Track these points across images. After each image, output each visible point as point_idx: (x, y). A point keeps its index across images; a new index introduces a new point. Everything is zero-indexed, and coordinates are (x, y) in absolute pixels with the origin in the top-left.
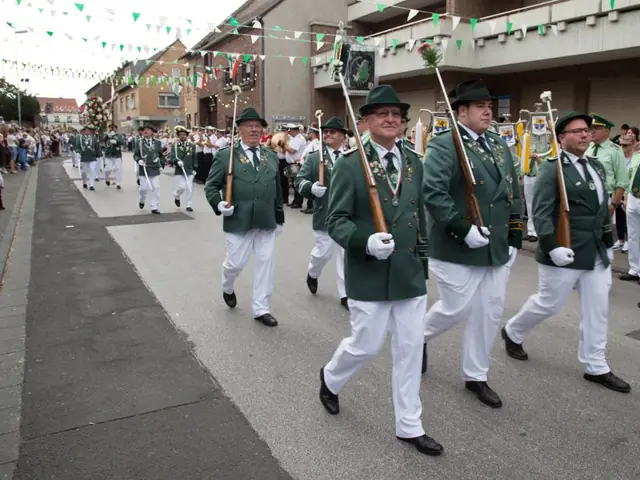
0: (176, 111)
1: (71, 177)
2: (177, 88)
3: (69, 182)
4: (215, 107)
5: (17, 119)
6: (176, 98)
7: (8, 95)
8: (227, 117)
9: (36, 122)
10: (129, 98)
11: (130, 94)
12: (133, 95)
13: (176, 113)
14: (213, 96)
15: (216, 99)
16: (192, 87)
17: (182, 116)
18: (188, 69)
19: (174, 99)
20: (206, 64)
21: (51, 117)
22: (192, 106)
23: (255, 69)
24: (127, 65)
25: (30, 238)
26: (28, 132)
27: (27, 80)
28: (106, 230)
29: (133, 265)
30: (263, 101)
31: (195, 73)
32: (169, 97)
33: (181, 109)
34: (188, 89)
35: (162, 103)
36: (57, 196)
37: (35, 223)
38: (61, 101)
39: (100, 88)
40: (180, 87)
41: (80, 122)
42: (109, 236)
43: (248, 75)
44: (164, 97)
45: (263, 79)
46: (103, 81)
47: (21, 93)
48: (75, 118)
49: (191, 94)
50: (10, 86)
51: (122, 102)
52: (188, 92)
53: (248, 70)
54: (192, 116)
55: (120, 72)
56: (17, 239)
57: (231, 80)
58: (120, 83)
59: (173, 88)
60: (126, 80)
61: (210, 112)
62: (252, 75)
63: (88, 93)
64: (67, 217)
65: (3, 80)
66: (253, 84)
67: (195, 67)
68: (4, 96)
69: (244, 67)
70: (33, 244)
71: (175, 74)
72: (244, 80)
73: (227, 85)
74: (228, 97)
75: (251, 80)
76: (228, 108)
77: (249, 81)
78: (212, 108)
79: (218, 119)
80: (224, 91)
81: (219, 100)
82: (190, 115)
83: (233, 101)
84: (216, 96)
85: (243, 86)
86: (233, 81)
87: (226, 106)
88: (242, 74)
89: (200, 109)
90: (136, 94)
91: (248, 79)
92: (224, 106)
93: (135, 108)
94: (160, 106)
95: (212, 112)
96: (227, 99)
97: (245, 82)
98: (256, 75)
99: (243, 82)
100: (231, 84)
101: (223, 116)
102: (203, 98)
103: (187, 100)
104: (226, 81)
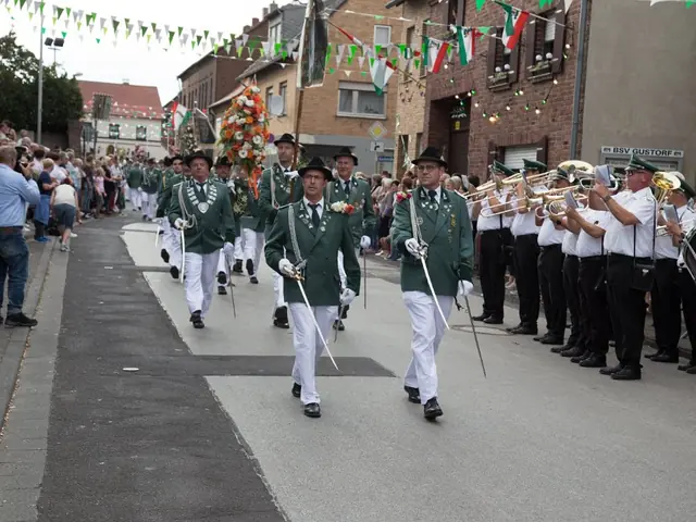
0: (378, 125)
1: (139, 262)
2: (381, 73)
3: (135, 273)
4: (466, 122)
5: (33, 128)
6: (377, 95)
7: (18, 74)
8: (491, 146)
9: (71, 136)
10: (275, 91)
11: (275, 83)
12: (283, 86)
13: (377, 131)
14: (463, 95)
15: (468, 101)
16: (415, 71)
17: (389, 136)
18: (411, 30)
19: (375, 97)
20: (451, 20)
21: (103, 128)
22: (412, 117)
23: (564, 34)
24: (274, 14)
25: (49, 387)
26: (55, 158)
27: (60, 43)
28: (205, 381)
29: (255, 463)
30: (580, 110)
31: (425, 39)
32: (362, 93)
33: (388, 122)
34: (407, 75)
35: (346, 106)
36: (107, 303)
37: (60, 357)
38: (127, 92)
39: (213, 66)
40: (389, 72)
41: (163, 142)
42: (210, 395)
43: (550, 46)
44: (350, 92)
45: (584, 57)
46: (221, 50)
47: (46, 70)
48: (154, 131)
49: (413, 87)
50: (24, 55)
52: (406, 83)
53: (551, 35)
54: (412, 140)
55: (257, 31)
56: (23, 387)
57: (507, 59)
58: (257, 55)
59: (373, 71)
60: (269, 49)
61: (453, 133)
62: (557, 47)
63: (184, 77)
64: (127, 348)
65: (9, 41)
66: (559, 70)
67: (425, 26)
68: (9, 75)
69: (541, 27)
70: (54, 398)
71: (381, 39)
72: (538, 57)
73: (498, 69)
74: (496, 98)
75: (555, 60)
76: (496, 123)
77: (550, 59)
78: (458, 123)
79: (470, 148)
80: (489, 83)
81: (477, 105)
82: (406, 137)
83: (508, 108)
84: (469, 94)
85: (534, 73)
86: (513, 59)
87: (492, 119)
88: (535, 45)
89: (430, 123)
90: (288, 84)
91: (549, 55)
92: (487, 119)
93: (284, 115)
94: (340, 114)
95: (458, 132)
96: (496, 103)
97: (540, 64)
98: (568, 46)
99: (535, 62)
100: (507, 66)
101: (483, 143)
102: (439, 98)
103: (403, 100)
104: (496, 61)
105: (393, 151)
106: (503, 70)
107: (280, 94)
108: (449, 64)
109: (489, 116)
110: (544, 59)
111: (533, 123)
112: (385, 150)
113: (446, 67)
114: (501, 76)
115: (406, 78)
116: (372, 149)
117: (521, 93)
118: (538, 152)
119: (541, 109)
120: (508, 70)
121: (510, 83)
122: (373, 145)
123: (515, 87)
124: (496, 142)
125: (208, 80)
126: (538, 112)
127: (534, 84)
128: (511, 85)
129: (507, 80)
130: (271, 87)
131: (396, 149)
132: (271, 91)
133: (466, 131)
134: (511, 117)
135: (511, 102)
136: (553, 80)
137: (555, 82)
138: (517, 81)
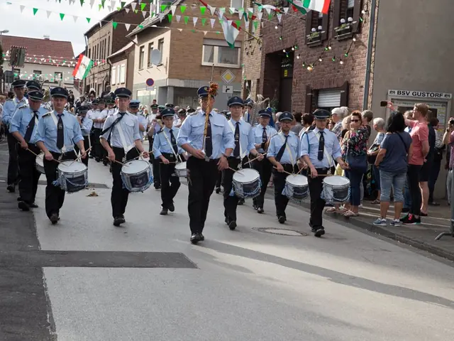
4: (291, 69)
8: (308, 89)
10: (155, 46)
11: (155, 40)
12: (161, 42)
13: (228, 76)
14: (289, 50)
15: (292, 54)
22: (253, 67)
23: (361, 2)
30: (372, 62)
34: (250, 34)
40: (236, 32)
43: (350, 12)
44: (213, 47)
49: (254, 43)
51: (141, 52)
53: (351, 4)
54: (253, 84)
57: (320, 22)
59: (225, 32)
61: (282, 78)
62: (356, 13)
66: (357, 30)
72: (342, 20)
73: (313, 29)
74: (312, 52)
75: (354, 22)
76: (311, 71)
77: (350, 22)
78: (286, 71)
79: (293, 90)
80: (307, 40)
81: (298, 57)
82: (249, 82)
83: (321, 60)
84: (293, 49)
85: (339, 33)
86: (324, 22)
87: (309, 68)
88: (340, 11)
89: (265, 72)
90: (165, 40)
91: (350, 19)
92: (306, 68)
93: (162, 65)
94: (204, 63)
95: (286, 78)
96: (312, 56)
97: (343, 26)
98: (363, 12)
99: (340, 24)
100: (320, 27)
101: (302, 87)
102: (271, 51)
103: (248, 54)
104: (312, 23)
105: (240, 92)
106: (317, 30)
107: (159, 48)
108: (278, 25)
109: (306, 66)
110: (347, 22)
111: (338, 72)
112: (234, 92)
113: (276, 27)
114: (315, 34)
115: (250, 36)
116: (224, 91)
117: (330, 48)
118: (342, 94)
119: (344, 61)
120: (320, 30)
121: (323, 40)
122: (224, 88)
123: (326, 44)
124: (312, 86)
125: (107, 37)
126: (341, 63)
127: (339, 41)
128: (323, 42)
129: (319, 38)
130: (152, 43)
131: (242, 91)
132: (152, 46)
133: (290, 78)
134: (322, 66)
135: (323, 55)
136: (352, 38)
137: (354, 40)
138: (327, 39)
